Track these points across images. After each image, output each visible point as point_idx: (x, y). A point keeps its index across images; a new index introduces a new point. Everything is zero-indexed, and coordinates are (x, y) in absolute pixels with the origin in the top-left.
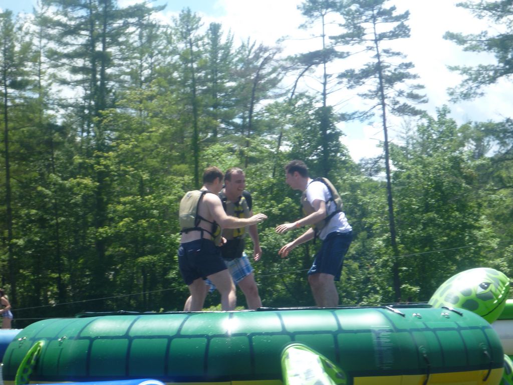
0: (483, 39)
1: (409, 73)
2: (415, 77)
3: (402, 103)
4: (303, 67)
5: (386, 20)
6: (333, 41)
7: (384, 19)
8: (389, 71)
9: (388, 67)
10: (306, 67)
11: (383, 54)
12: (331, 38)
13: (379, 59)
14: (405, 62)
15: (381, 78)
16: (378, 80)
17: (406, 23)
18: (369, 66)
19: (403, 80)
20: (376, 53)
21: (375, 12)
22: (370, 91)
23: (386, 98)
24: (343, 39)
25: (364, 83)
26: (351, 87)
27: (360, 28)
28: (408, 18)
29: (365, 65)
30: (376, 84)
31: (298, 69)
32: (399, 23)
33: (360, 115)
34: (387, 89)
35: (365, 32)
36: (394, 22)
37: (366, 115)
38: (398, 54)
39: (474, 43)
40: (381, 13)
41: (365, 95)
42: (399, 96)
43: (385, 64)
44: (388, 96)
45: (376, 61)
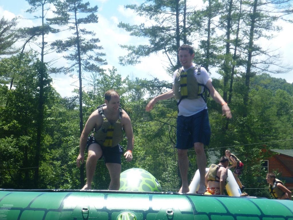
0: (142, 28)
1: (96, 46)
2: (100, 48)
3: (91, 64)
4: (29, 36)
5: (83, 11)
6: (49, 22)
7: (82, 10)
8: (83, 43)
9: (83, 40)
10: (31, 36)
11: (80, 32)
12: (47, 20)
13: (78, 35)
14: (94, 38)
15: (79, 47)
16: (77, 49)
17: (95, 14)
18: (71, 39)
19: (93, 49)
20: (76, 31)
21: (76, 5)
22: (71, 55)
23: (82, 60)
24: (55, 21)
25: (67, 49)
26: (59, 52)
27: (66, 15)
28: (97, 10)
29: (68, 38)
30: (75, 51)
31: (26, 37)
32: (91, 13)
33: (64, 70)
34: (82, 54)
35: (69, 18)
36: (88, 13)
37: (68, 70)
38: (90, 33)
39: (137, 30)
40: (80, 6)
41: (68, 58)
42: (89, 59)
43: (82, 39)
44: (83, 58)
45: (76, 36)
